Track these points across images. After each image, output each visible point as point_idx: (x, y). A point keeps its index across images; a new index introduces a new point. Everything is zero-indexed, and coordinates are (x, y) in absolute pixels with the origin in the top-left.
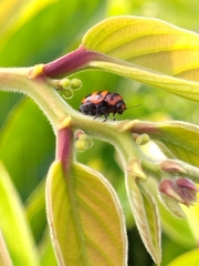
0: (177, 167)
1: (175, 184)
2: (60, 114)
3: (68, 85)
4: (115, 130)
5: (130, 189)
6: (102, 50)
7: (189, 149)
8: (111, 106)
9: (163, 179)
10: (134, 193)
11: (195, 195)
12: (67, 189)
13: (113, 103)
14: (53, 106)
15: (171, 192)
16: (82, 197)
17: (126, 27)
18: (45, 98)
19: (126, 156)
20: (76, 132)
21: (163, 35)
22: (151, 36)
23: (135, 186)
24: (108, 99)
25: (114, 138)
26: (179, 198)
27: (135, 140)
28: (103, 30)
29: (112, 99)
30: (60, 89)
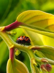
0: (46, 61)
1: (45, 66)
2: (10, 44)
3: (12, 34)
4: (27, 49)
5: (32, 68)
6: (23, 21)
7: (49, 53)
8: (26, 41)
9: (42, 64)
10: (33, 69)
11: (51, 69)
12: (13, 67)
13: (27, 40)
14: (8, 41)
15: (44, 68)
16: (17, 70)
17: (30, 13)
18: (6, 38)
19: (31, 57)
20: (15, 49)
21: (41, 15)
22: (38, 16)
23: (33, 66)
24: (25, 39)
25: (27, 51)
26: (46, 70)
27: (33, 52)
28: (23, 15)
29: (26, 39)
30: (10, 34)
